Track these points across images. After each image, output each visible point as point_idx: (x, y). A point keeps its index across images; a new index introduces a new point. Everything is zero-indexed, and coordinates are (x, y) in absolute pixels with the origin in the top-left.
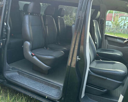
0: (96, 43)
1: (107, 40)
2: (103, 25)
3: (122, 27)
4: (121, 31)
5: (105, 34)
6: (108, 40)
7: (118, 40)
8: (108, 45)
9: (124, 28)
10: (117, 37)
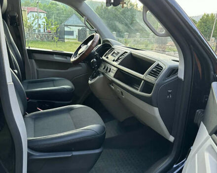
0: (16, 71)
1: (33, 61)
2: (18, 28)
3: (37, 31)
4: (37, 37)
5: (27, 48)
6: (35, 60)
7: (56, 58)
8: (37, 71)
9: (39, 31)
10: (51, 50)
